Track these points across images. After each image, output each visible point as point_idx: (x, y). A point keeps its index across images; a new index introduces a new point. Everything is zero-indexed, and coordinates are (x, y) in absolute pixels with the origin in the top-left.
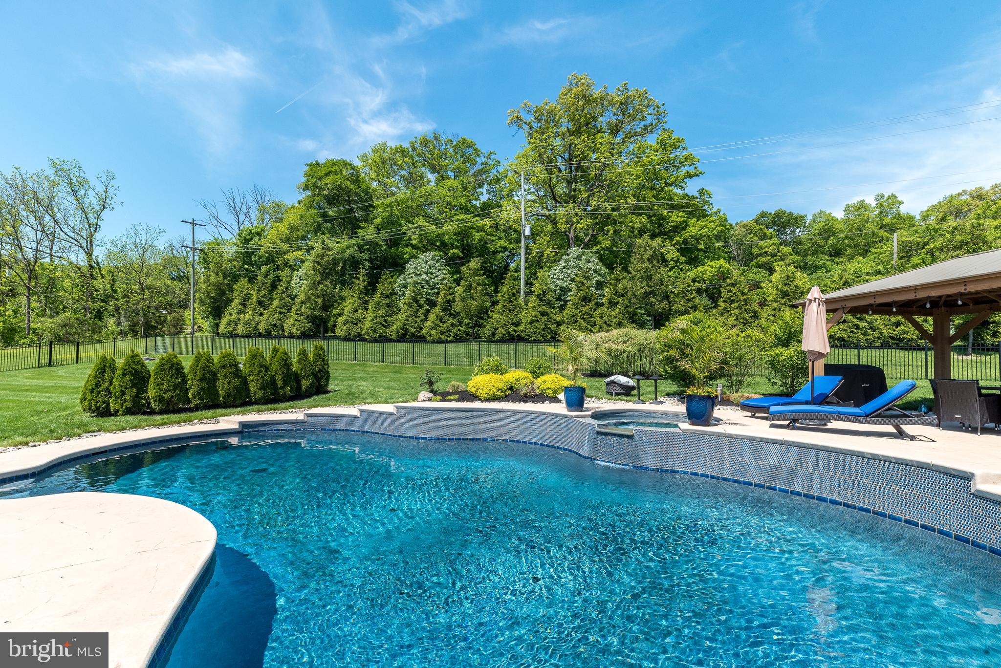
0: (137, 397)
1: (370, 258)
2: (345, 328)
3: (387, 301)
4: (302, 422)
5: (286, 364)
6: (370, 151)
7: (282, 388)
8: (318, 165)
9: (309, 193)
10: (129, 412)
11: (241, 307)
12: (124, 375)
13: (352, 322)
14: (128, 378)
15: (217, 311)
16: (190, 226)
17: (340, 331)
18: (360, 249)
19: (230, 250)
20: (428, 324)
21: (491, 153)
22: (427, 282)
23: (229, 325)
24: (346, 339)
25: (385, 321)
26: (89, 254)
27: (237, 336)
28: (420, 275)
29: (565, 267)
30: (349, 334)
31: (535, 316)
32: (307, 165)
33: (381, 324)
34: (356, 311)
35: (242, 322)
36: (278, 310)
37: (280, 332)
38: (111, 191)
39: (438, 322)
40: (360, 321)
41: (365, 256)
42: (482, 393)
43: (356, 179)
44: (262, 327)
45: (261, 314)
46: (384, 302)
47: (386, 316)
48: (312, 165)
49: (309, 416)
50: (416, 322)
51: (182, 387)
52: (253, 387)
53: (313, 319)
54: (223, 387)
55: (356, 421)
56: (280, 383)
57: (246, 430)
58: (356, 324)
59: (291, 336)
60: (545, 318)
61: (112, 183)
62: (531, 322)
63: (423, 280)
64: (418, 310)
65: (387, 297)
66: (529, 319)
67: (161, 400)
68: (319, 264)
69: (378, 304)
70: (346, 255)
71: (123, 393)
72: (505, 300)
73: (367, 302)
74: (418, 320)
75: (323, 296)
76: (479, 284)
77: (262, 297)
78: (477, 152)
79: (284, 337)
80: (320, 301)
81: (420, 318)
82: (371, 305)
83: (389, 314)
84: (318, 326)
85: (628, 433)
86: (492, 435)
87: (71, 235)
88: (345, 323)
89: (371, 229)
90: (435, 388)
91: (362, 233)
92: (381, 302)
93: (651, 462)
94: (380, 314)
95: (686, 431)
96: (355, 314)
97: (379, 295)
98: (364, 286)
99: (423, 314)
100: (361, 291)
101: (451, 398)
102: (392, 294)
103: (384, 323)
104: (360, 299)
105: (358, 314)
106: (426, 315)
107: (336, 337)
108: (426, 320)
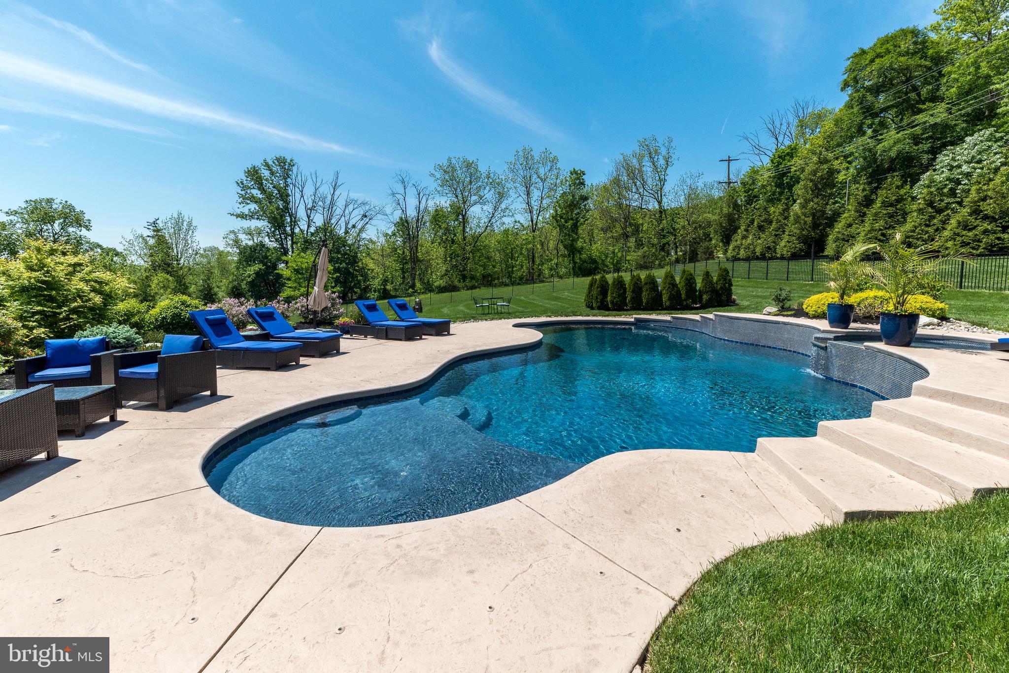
0: (603, 300)
2: (834, 246)
3: (891, 210)
4: (669, 322)
9: (849, 90)
10: (599, 308)
11: (745, 233)
12: (598, 288)
13: (843, 240)
14: (599, 289)
15: (727, 239)
16: (727, 163)
17: (828, 250)
18: (917, 140)
20: (946, 233)
22: (969, 175)
23: (733, 250)
24: (835, 258)
25: (883, 235)
26: (660, 203)
27: (739, 259)
28: (958, 166)
30: (837, 253)
34: (850, 225)
35: (743, 246)
36: (774, 233)
37: (774, 254)
38: (671, 151)
40: (853, 237)
41: (925, 146)
42: (810, 311)
44: (758, 250)
45: (759, 238)
46: (885, 212)
47: (886, 228)
49: (673, 318)
50: (927, 232)
51: (623, 296)
53: (804, 240)
54: (645, 297)
56: (683, 296)
57: (639, 323)
58: (848, 241)
59: (782, 258)
61: (672, 144)
63: (960, 172)
65: (891, 205)
67: (612, 302)
68: (811, 181)
69: (876, 214)
71: (597, 298)
73: (864, 215)
74: (931, 230)
75: (814, 215)
77: (762, 222)
79: (777, 258)
80: (809, 220)
81: (935, 227)
82: (869, 218)
83: (890, 226)
84: (810, 246)
85: (823, 345)
86: (780, 345)
87: (650, 191)
88: (837, 239)
89: (942, 107)
90: (787, 305)
91: (921, 118)
92: (880, 212)
93: (836, 374)
94: (877, 228)
95: (867, 348)
96: (849, 229)
97: (879, 205)
98: (865, 196)
99: (941, 221)
100: (858, 203)
101: (785, 313)
102: (900, 200)
103: (882, 238)
104: (856, 211)
105: (852, 230)
106: (944, 222)
107: (827, 257)
108: (944, 229)
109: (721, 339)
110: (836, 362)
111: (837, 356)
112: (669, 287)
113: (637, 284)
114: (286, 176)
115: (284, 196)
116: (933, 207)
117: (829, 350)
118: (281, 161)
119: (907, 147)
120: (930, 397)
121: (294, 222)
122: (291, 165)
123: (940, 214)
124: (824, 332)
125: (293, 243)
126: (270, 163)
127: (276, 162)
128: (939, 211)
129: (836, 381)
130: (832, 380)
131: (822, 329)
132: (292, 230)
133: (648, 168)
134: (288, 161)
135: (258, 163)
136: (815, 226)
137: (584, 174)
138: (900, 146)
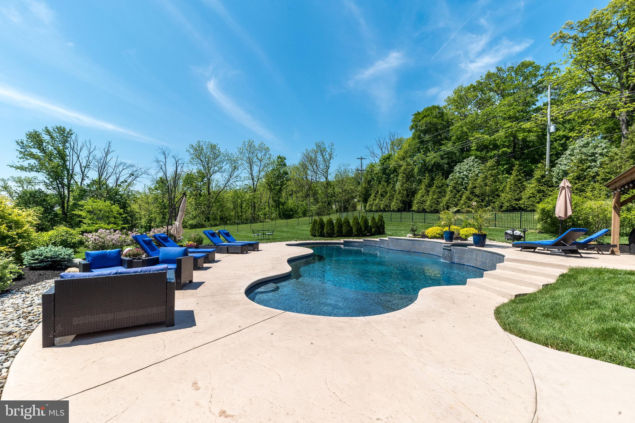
0: (321, 232)
1: (448, 162)
2: (417, 206)
3: (439, 190)
4: (362, 242)
5: (366, 222)
6: (452, 93)
7: (364, 231)
8: (419, 113)
10: (320, 236)
11: (374, 198)
12: (319, 225)
13: (421, 203)
14: (319, 226)
15: (365, 201)
16: (360, 160)
17: (414, 208)
18: (442, 158)
19: (378, 169)
20: (462, 202)
21: (550, 64)
22: (467, 176)
23: (369, 206)
24: (418, 212)
25: (437, 201)
26: (327, 178)
27: (372, 211)
28: (463, 172)
29: (570, 155)
30: (419, 209)
31: (532, 194)
32: (413, 115)
33: (435, 203)
34: (423, 196)
35: (374, 204)
36: (389, 198)
37: (389, 209)
39: (466, 201)
40: (425, 202)
41: (446, 161)
43: (441, 115)
44: (382, 206)
45: (382, 201)
46: (437, 191)
47: (438, 198)
48: (416, 114)
49: (364, 240)
50: (455, 201)
51: (333, 229)
52: (354, 230)
53: (403, 202)
54: (344, 229)
55: (378, 243)
56: (363, 229)
57: (345, 243)
58: (423, 203)
59: (393, 211)
60: (541, 194)
62: (530, 197)
63: (463, 175)
64: (456, 194)
65: (439, 188)
66: (527, 196)
67: (327, 233)
68: (405, 173)
69: (434, 192)
70: (433, 162)
71: (318, 230)
72: (512, 184)
73: (429, 191)
74: (456, 200)
75: (407, 190)
76: (492, 176)
77: (383, 192)
78: (537, 68)
79: (391, 211)
80: (405, 192)
81: (457, 199)
82: (431, 193)
83: (440, 197)
84: (406, 205)
85: (450, 249)
86: (421, 251)
87: (321, 172)
88: (417, 203)
89: (450, 144)
90: (416, 233)
91: (443, 148)
92: (435, 191)
93: (456, 260)
94: (435, 198)
95: (469, 249)
96: (423, 198)
97: (435, 187)
98: (428, 183)
99: (459, 196)
100: (426, 186)
101: (418, 237)
102: (442, 186)
103: (437, 202)
104: (425, 190)
105: (424, 198)
106: (461, 196)
107: (413, 211)
108: (461, 200)
109: (392, 249)
110: (456, 255)
111: (456, 253)
112: (356, 225)
113: (340, 223)
114: (65, 142)
115: (62, 156)
116: (456, 190)
117: (452, 250)
118: (61, 130)
119: (438, 159)
120: (511, 262)
121: (71, 176)
122: (70, 133)
123: (459, 193)
124: (444, 243)
125: (69, 191)
126: (51, 130)
127: (56, 130)
128: (458, 192)
129: (456, 263)
130: (454, 263)
131: (443, 242)
132: (69, 181)
133: (320, 159)
134: (68, 130)
135: (40, 129)
136: (408, 195)
137: (285, 159)
138: (435, 159)
